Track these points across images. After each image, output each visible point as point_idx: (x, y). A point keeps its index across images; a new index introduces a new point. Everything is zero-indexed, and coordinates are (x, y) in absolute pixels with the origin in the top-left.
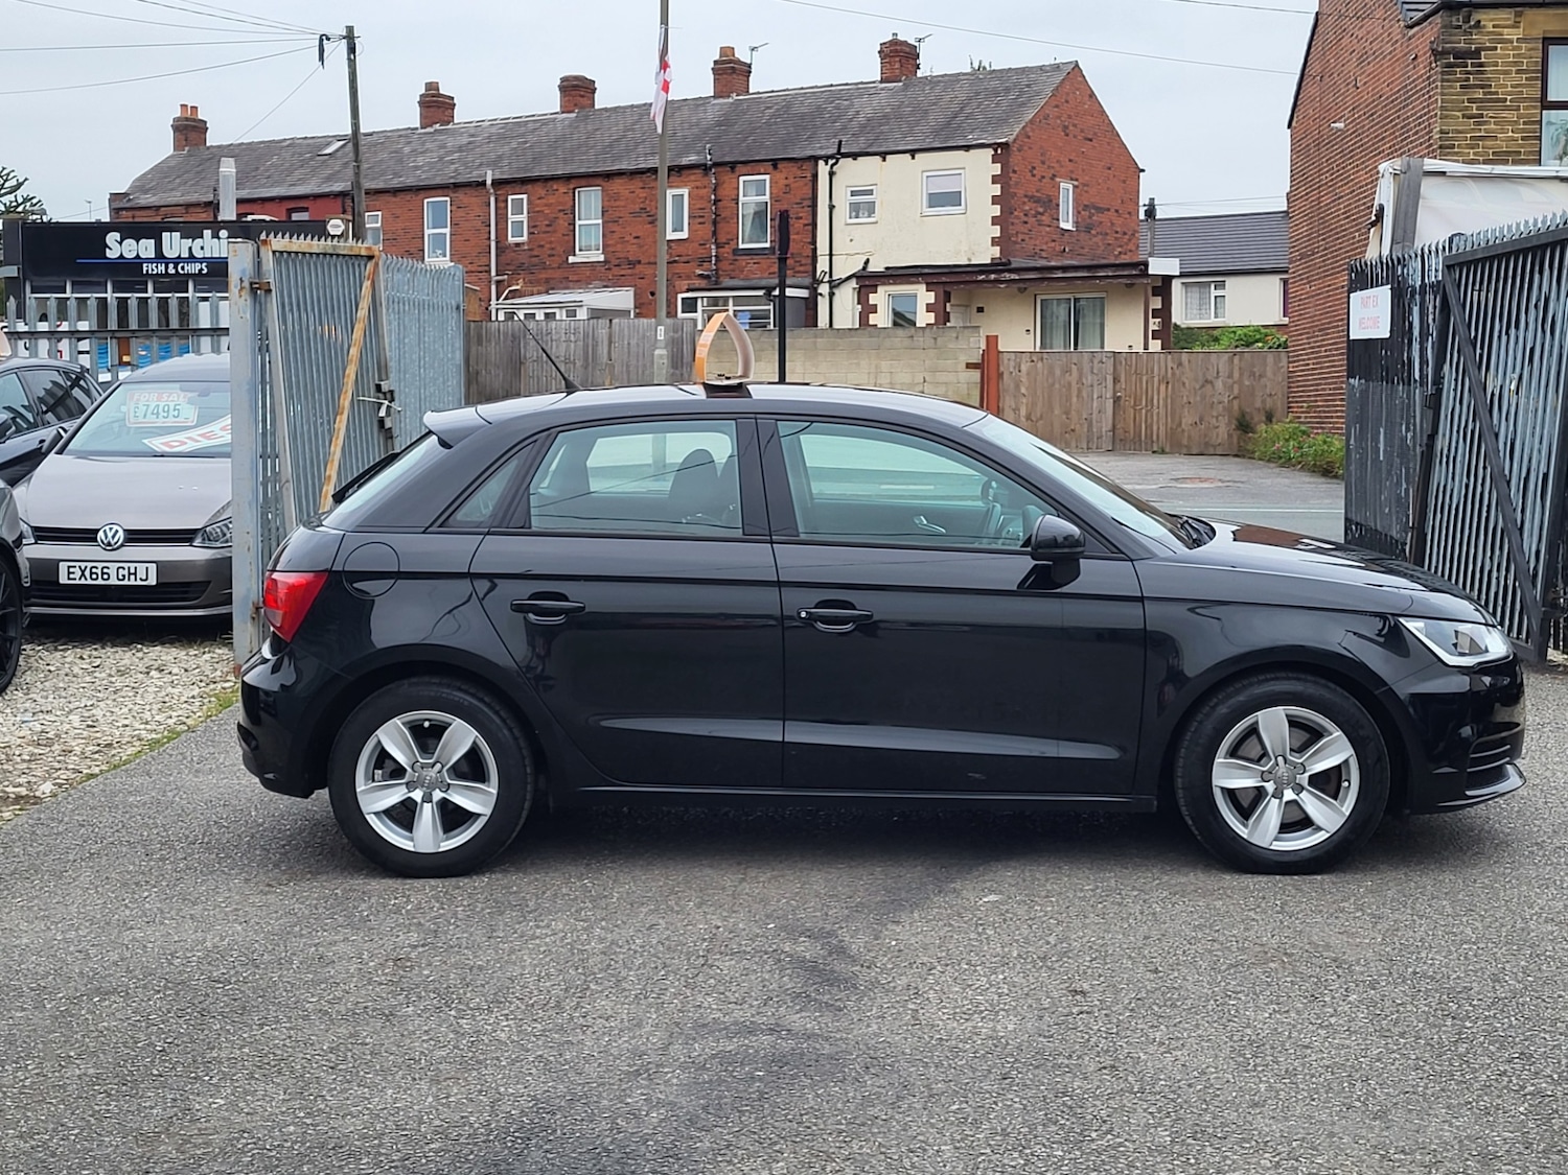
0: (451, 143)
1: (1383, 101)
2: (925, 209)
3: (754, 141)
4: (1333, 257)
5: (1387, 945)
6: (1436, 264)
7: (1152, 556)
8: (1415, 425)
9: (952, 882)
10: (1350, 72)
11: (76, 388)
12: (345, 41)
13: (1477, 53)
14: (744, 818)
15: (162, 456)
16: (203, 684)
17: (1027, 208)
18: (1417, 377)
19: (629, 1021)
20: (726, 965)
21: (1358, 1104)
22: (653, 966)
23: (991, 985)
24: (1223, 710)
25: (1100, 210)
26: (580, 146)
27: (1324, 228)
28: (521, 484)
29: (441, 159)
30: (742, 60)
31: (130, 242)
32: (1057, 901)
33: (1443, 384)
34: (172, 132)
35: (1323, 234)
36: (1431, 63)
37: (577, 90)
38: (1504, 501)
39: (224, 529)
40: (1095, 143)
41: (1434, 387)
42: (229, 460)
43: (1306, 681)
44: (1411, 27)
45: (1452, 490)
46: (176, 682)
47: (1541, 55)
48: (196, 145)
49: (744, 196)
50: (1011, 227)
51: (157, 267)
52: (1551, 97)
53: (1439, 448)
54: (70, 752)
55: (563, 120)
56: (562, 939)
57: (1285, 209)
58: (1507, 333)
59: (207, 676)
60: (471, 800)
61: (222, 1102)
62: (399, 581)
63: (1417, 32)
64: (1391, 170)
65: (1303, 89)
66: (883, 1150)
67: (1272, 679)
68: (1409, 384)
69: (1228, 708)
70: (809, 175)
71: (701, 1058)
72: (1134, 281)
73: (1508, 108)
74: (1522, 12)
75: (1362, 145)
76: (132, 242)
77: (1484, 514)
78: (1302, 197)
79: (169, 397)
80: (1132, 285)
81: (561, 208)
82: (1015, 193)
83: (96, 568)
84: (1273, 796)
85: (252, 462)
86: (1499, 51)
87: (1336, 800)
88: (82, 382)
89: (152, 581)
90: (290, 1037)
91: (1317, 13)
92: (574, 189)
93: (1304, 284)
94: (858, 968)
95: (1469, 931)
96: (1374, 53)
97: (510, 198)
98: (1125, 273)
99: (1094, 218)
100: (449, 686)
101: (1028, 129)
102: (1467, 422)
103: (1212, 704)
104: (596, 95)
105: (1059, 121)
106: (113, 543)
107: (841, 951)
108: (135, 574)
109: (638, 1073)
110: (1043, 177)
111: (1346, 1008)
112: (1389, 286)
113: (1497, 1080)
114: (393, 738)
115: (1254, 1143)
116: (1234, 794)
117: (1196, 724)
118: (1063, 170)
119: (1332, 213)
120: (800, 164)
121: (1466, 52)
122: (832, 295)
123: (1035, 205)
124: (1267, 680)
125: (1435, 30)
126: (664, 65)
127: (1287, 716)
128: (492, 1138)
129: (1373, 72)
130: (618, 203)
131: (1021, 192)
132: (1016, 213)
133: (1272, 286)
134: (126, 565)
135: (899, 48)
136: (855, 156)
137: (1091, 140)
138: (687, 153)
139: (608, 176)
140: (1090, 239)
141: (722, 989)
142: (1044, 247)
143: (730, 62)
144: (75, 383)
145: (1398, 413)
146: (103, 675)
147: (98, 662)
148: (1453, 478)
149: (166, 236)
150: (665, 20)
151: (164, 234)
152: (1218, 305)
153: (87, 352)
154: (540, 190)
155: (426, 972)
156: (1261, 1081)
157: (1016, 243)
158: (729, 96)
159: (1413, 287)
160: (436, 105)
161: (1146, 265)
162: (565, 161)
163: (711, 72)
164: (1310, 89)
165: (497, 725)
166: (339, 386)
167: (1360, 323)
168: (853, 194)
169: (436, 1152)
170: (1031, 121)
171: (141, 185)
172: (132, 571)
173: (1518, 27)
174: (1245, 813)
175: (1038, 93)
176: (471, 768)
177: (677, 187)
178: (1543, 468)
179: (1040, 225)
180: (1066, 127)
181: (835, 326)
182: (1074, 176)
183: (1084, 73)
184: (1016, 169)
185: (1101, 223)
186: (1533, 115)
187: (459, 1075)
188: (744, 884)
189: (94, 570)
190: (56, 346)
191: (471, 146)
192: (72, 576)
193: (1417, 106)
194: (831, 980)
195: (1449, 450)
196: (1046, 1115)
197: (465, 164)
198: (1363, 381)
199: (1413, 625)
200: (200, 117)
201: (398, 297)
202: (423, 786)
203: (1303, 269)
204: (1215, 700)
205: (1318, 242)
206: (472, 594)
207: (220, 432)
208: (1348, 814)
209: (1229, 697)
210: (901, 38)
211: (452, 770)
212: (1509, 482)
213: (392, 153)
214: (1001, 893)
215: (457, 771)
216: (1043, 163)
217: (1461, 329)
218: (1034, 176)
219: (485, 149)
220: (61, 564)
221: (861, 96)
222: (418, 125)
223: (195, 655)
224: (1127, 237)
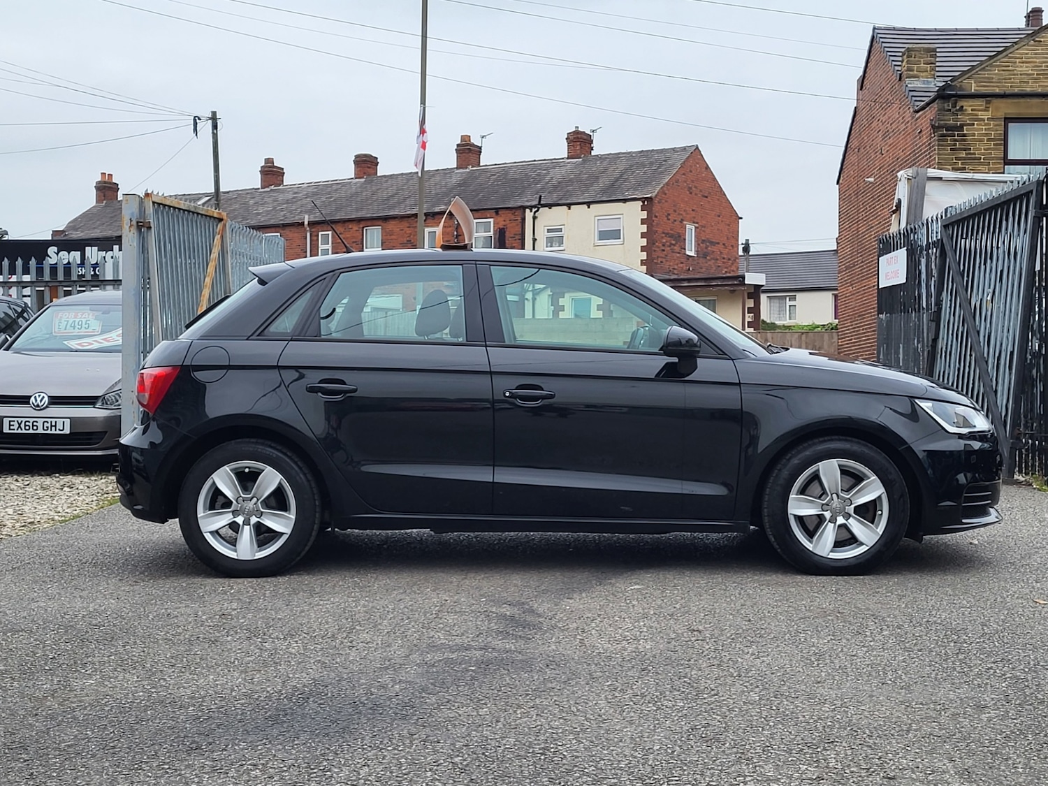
0: (281, 198)
1: (900, 161)
2: (596, 241)
3: (483, 196)
4: (867, 267)
5: (909, 608)
6: (937, 228)
7: (747, 357)
8: (923, 338)
9: (609, 579)
10: (877, 144)
11: (21, 319)
12: (211, 121)
13: (961, 127)
14: (466, 550)
15: (76, 351)
16: (100, 495)
17: (664, 241)
18: (925, 306)
19: (382, 644)
20: (450, 619)
21: (890, 682)
22: (400, 618)
23: (635, 628)
24: (795, 461)
25: (712, 243)
26: (367, 200)
27: (861, 249)
28: (315, 307)
29: (275, 208)
30: (475, 144)
31: (64, 254)
32: (681, 588)
33: (942, 305)
34: (95, 191)
35: (860, 252)
36: (931, 134)
37: (366, 164)
38: (983, 376)
39: (117, 397)
40: (709, 199)
41: (936, 307)
42: (121, 354)
43: (851, 441)
44: (917, 112)
45: (949, 374)
46: (81, 494)
47: (1003, 129)
48: (111, 199)
49: (476, 232)
50: (653, 253)
51: (81, 270)
52: (1010, 157)
53: (940, 347)
54: (5, 526)
55: (356, 183)
56: (338, 606)
57: (836, 248)
58: (985, 264)
59: (103, 490)
60: (276, 523)
61: (93, 682)
62: (229, 371)
63: (922, 115)
64: (906, 176)
65: (847, 158)
66: (557, 703)
67: (829, 440)
68: (919, 312)
69: (799, 459)
70: (519, 219)
71: (432, 661)
72: (736, 288)
73: (982, 164)
74: (990, 101)
75: (886, 192)
76: (66, 253)
77: (971, 386)
78: (846, 229)
79: (82, 315)
80: (734, 291)
81: (354, 240)
82: (657, 231)
83: (29, 422)
84: (829, 521)
85: (136, 343)
86: (975, 126)
87: (873, 524)
88: (25, 315)
89: (67, 431)
90: (144, 651)
91: (855, 108)
92: (363, 228)
93: (848, 286)
94: (543, 619)
95: (965, 602)
96: (893, 131)
97: (320, 233)
98: (730, 283)
99: (709, 248)
100: (263, 444)
101: (665, 189)
102: (958, 327)
103: (787, 458)
104: (378, 167)
105: (685, 184)
106: (40, 405)
107: (532, 611)
108: (55, 426)
109: (387, 668)
110: (675, 221)
111: (881, 638)
112: (905, 248)
113: (986, 671)
114: (223, 479)
115: (817, 700)
116: (803, 519)
117: (776, 471)
118: (688, 216)
119: (866, 238)
120: (514, 211)
121: (953, 127)
122: (534, 300)
123: (669, 239)
124: (825, 441)
125: (933, 112)
126: (423, 131)
127: (839, 465)
128: (282, 697)
129: (893, 143)
130: (393, 237)
131: (660, 230)
132: (657, 244)
133: (827, 299)
134: (49, 420)
135: (579, 136)
136: (550, 206)
137: (707, 197)
138: (439, 205)
139: (386, 219)
140: (707, 263)
141: (448, 629)
142: (676, 267)
143: (468, 145)
144: (20, 315)
145: (912, 334)
146: (31, 489)
147: (28, 482)
148: (949, 366)
149: (88, 250)
150: (423, 101)
151: (87, 248)
152: (791, 311)
153: (29, 296)
154: (339, 228)
155: (241, 621)
156: (822, 671)
157: (656, 263)
158: (466, 168)
159: (922, 247)
160: (272, 173)
161: (743, 277)
162: (357, 210)
163: (455, 152)
164: (852, 158)
165: (296, 471)
166: (197, 302)
167: (886, 276)
168: (549, 231)
169: (242, 704)
170: (667, 184)
171: (74, 225)
172: (53, 424)
173: (988, 111)
174: (810, 534)
175: (671, 166)
176: (277, 501)
177: (432, 226)
178: (1010, 348)
179: (673, 252)
180: (690, 188)
181: (537, 317)
182: (695, 221)
183: (702, 153)
184: (657, 215)
185: (713, 252)
186: (999, 168)
187: (261, 669)
188: (466, 580)
189: (27, 423)
190: (8, 292)
191: (294, 200)
192: (12, 427)
193: (922, 163)
194: (525, 625)
195: (946, 348)
196: (672, 687)
197: (290, 212)
198: (889, 315)
199: (926, 405)
200: (114, 181)
201: (240, 252)
202: (244, 514)
203: (848, 276)
204: (790, 455)
205: (858, 257)
206: (281, 384)
207: (116, 338)
208: (881, 533)
209: (799, 452)
210: (580, 129)
211: (263, 503)
212: (987, 362)
213: (241, 204)
214: (642, 584)
215: (267, 503)
216: (675, 211)
217: (953, 266)
218: (669, 219)
219: (304, 201)
220: (5, 419)
221: (554, 168)
222: (260, 187)
223: (95, 480)
224: (731, 262)
